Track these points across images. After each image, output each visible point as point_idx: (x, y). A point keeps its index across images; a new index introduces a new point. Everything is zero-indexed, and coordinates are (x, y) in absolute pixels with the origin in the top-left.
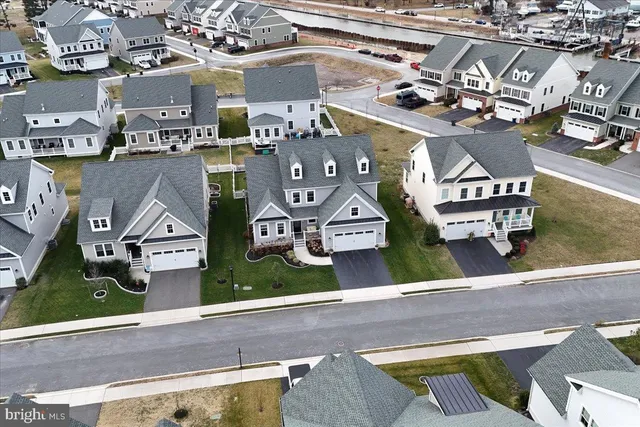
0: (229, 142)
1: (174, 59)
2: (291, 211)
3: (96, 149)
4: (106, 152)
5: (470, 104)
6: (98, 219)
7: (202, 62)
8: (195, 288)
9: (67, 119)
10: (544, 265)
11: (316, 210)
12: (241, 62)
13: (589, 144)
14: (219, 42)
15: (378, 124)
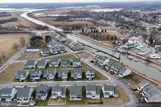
1: (66, 52)
2: (74, 74)
4: (59, 66)
5: (99, 63)
7: (69, 52)
8: (66, 80)
9: (55, 63)
11: (76, 74)
12: (74, 53)
13: (107, 69)
14: (72, 49)
15: (87, 65)
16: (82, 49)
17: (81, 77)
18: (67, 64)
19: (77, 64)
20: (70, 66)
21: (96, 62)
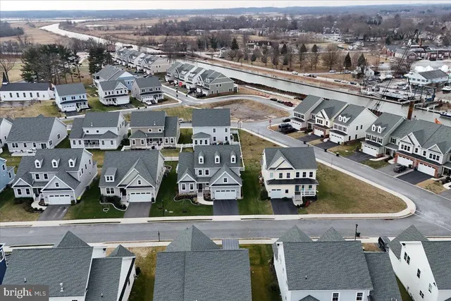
0: (182, 146)
1: (166, 100)
2: (197, 179)
3: (115, 146)
4: (120, 148)
5: (318, 133)
6: (109, 176)
7: (180, 102)
8: (148, 210)
9: (103, 131)
10: (314, 212)
11: (209, 179)
12: (202, 103)
13: (373, 157)
14: (193, 91)
15: (264, 140)
16: (235, 92)
17: (234, 194)
18: (164, 134)
19: (213, 135)
20: (177, 146)
21: (308, 130)
